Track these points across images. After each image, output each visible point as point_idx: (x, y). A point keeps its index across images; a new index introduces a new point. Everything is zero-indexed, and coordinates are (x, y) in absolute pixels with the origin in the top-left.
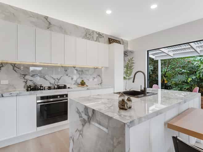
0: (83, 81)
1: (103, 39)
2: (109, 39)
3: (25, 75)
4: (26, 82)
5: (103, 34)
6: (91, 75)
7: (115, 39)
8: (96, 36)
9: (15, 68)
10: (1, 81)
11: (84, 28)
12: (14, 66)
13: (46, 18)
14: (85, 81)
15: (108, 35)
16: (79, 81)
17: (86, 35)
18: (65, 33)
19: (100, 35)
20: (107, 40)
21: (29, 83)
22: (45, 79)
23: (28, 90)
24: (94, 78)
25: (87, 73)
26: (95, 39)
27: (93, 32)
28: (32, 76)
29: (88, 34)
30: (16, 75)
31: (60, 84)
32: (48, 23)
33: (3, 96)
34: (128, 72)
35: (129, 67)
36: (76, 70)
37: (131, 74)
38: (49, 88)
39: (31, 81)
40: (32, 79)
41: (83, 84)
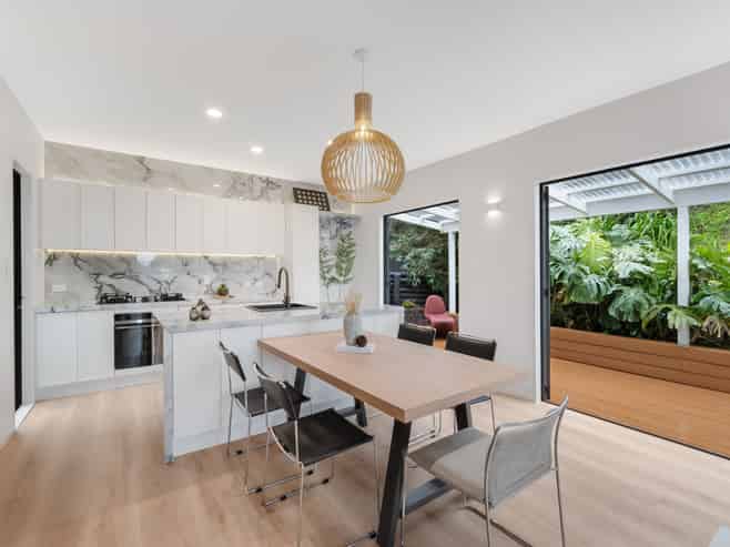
0: (223, 286)
1: (279, 191)
2: (295, 190)
3: (98, 275)
4: (100, 289)
5: (279, 180)
6: (248, 272)
7: (311, 189)
8: (259, 186)
9: (79, 262)
10: (54, 286)
11: (229, 172)
12: (76, 258)
13: (141, 160)
14: (228, 286)
15: (292, 183)
16: (216, 286)
17: (233, 187)
18: (184, 186)
19: (269, 183)
20: (290, 192)
21: (107, 290)
22: (138, 281)
23: (101, 303)
24: (256, 280)
25: (238, 268)
27: (251, 177)
28: (112, 276)
29: (239, 185)
31: (171, 293)
32: (144, 170)
33: (53, 311)
34: (344, 266)
35: (345, 253)
36: (211, 263)
37: (348, 270)
38: (145, 300)
39: (110, 285)
40: (112, 281)
41: (222, 292)
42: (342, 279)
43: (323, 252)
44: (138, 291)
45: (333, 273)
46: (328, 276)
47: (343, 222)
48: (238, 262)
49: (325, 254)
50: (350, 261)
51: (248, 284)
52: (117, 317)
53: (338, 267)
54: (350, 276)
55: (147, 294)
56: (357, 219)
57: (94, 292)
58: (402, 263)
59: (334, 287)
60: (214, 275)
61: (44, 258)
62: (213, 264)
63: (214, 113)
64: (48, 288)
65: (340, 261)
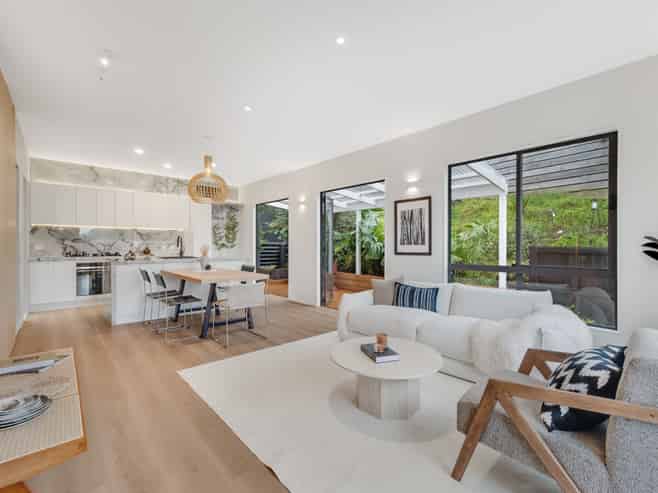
0: (147, 248)
3: (63, 240)
4: (65, 249)
6: (164, 240)
8: (172, 185)
9: (51, 232)
10: (36, 247)
11: (152, 176)
12: (50, 230)
13: (92, 168)
14: (150, 249)
16: (143, 248)
17: (155, 185)
19: (179, 182)
21: (69, 249)
22: (90, 244)
23: (66, 256)
25: (157, 237)
26: (171, 189)
27: (167, 179)
28: (73, 241)
29: (158, 184)
30: (53, 240)
31: (112, 252)
32: (95, 175)
33: (39, 260)
34: (231, 236)
35: (232, 228)
36: (139, 233)
37: (234, 239)
38: (95, 255)
39: (71, 246)
40: (73, 244)
41: (147, 252)
42: (229, 245)
43: (215, 228)
44: (91, 250)
45: (224, 241)
46: (220, 242)
47: (233, 208)
48: (158, 233)
49: (218, 229)
50: (234, 234)
51: (164, 247)
52: (78, 265)
53: (227, 237)
54: (235, 243)
55: (96, 252)
56: (242, 206)
57: (61, 250)
58: (278, 235)
59: (224, 250)
60: (141, 242)
61: (29, 229)
62: (140, 234)
63: (139, 151)
64: (32, 247)
65: (227, 233)
